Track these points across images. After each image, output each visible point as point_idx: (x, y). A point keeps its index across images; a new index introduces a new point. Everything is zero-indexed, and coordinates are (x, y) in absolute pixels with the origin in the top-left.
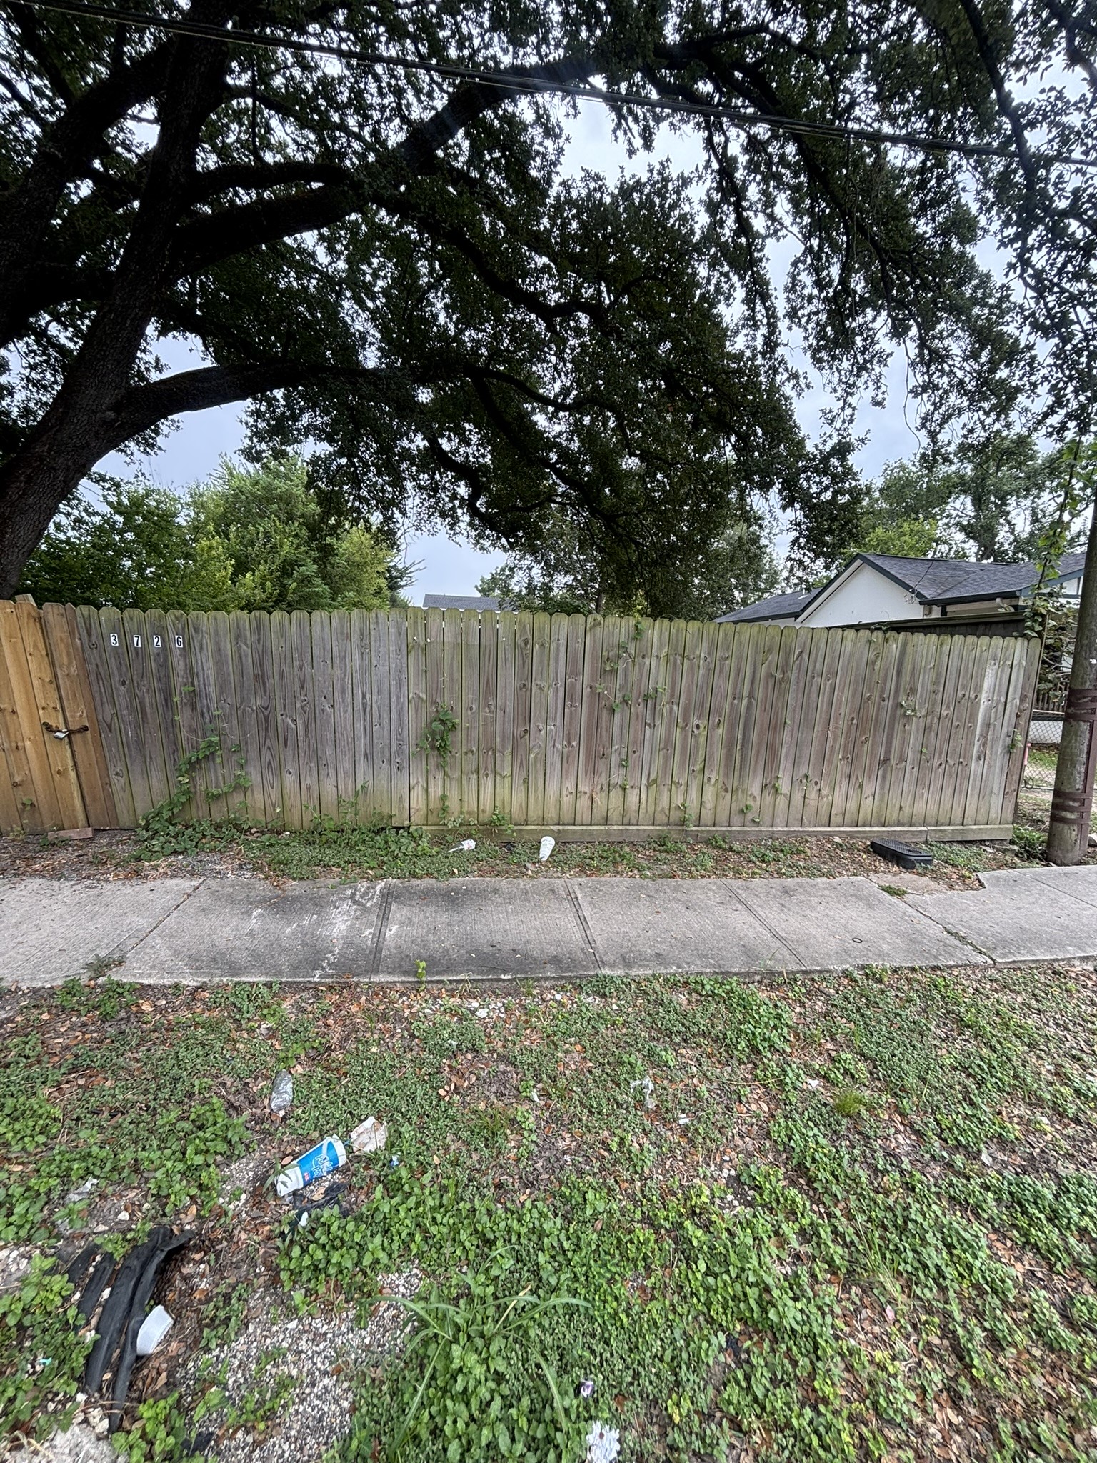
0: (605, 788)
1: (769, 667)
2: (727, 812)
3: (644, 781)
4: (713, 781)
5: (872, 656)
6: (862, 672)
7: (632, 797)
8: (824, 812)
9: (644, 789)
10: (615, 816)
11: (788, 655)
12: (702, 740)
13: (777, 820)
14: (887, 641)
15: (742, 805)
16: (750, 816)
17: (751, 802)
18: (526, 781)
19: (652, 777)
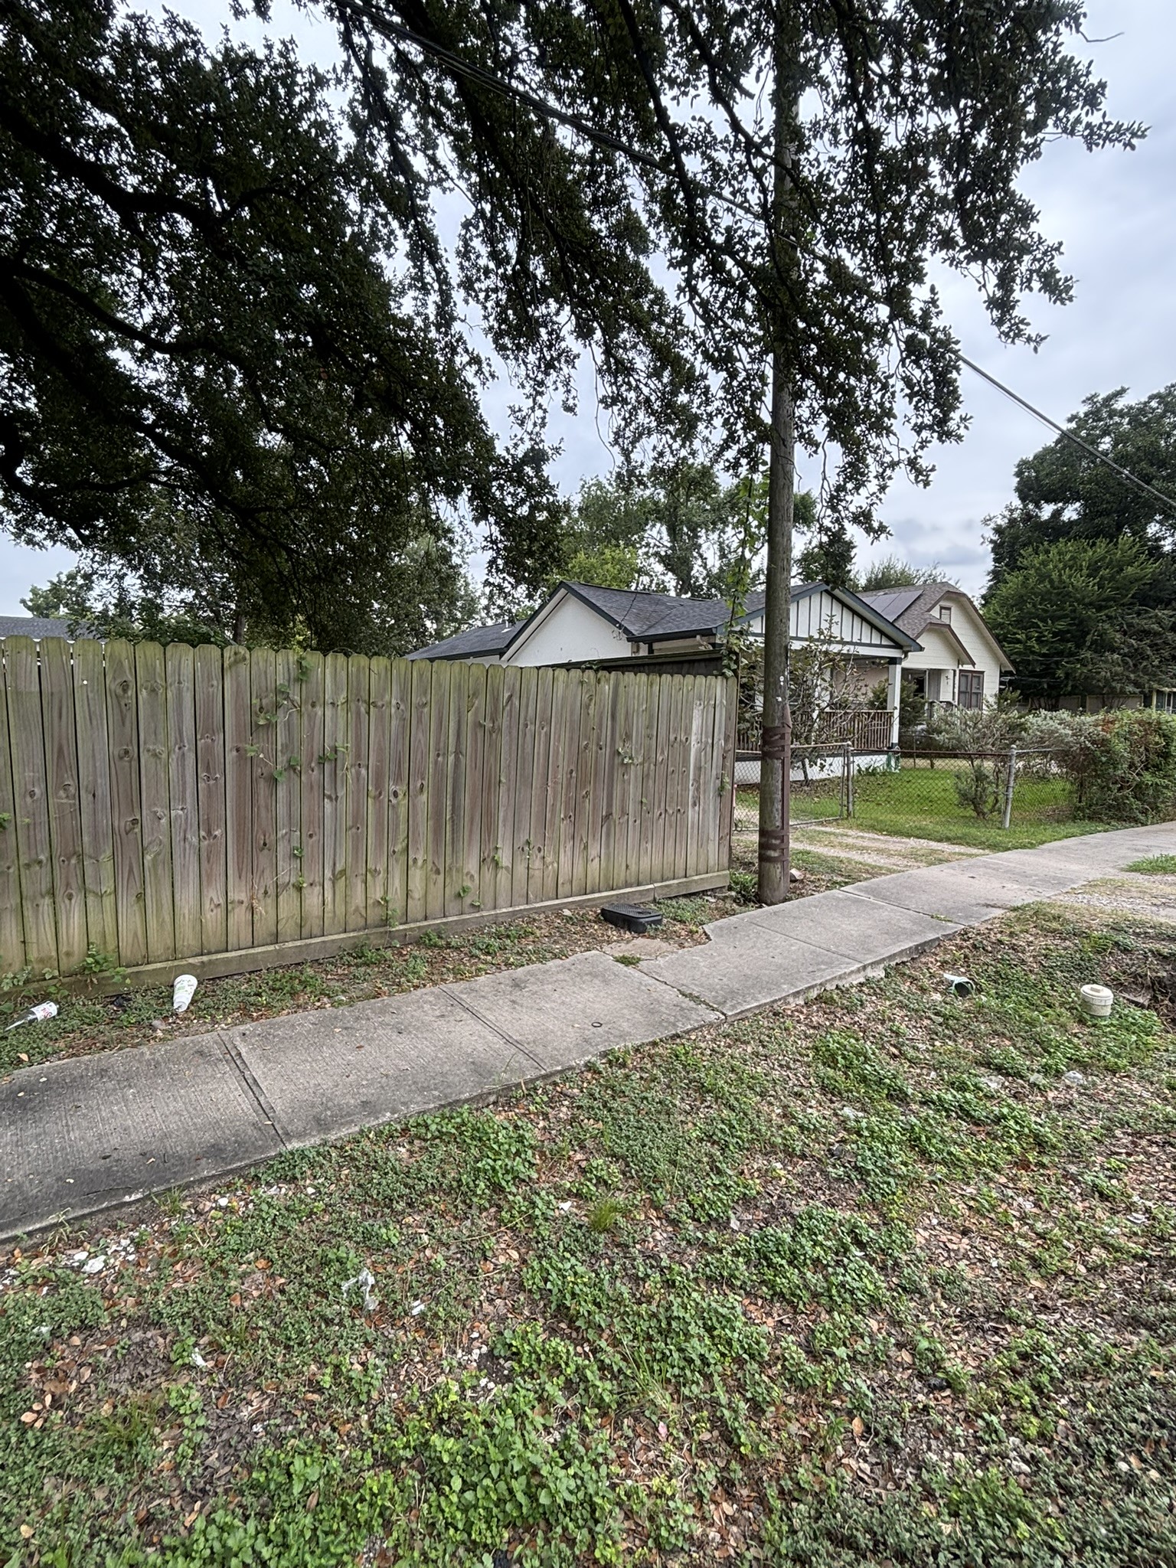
0: (271, 891)
1: (476, 714)
2: (440, 900)
3: (328, 874)
4: (420, 862)
5: (586, 698)
6: (576, 717)
7: (312, 898)
8: (550, 882)
9: (328, 885)
10: (288, 927)
11: (496, 700)
12: (403, 811)
13: (500, 901)
14: (599, 681)
15: (458, 889)
16: (468, 900)
17: (468, 883)
18: (141, 897)
19: (339, 868)
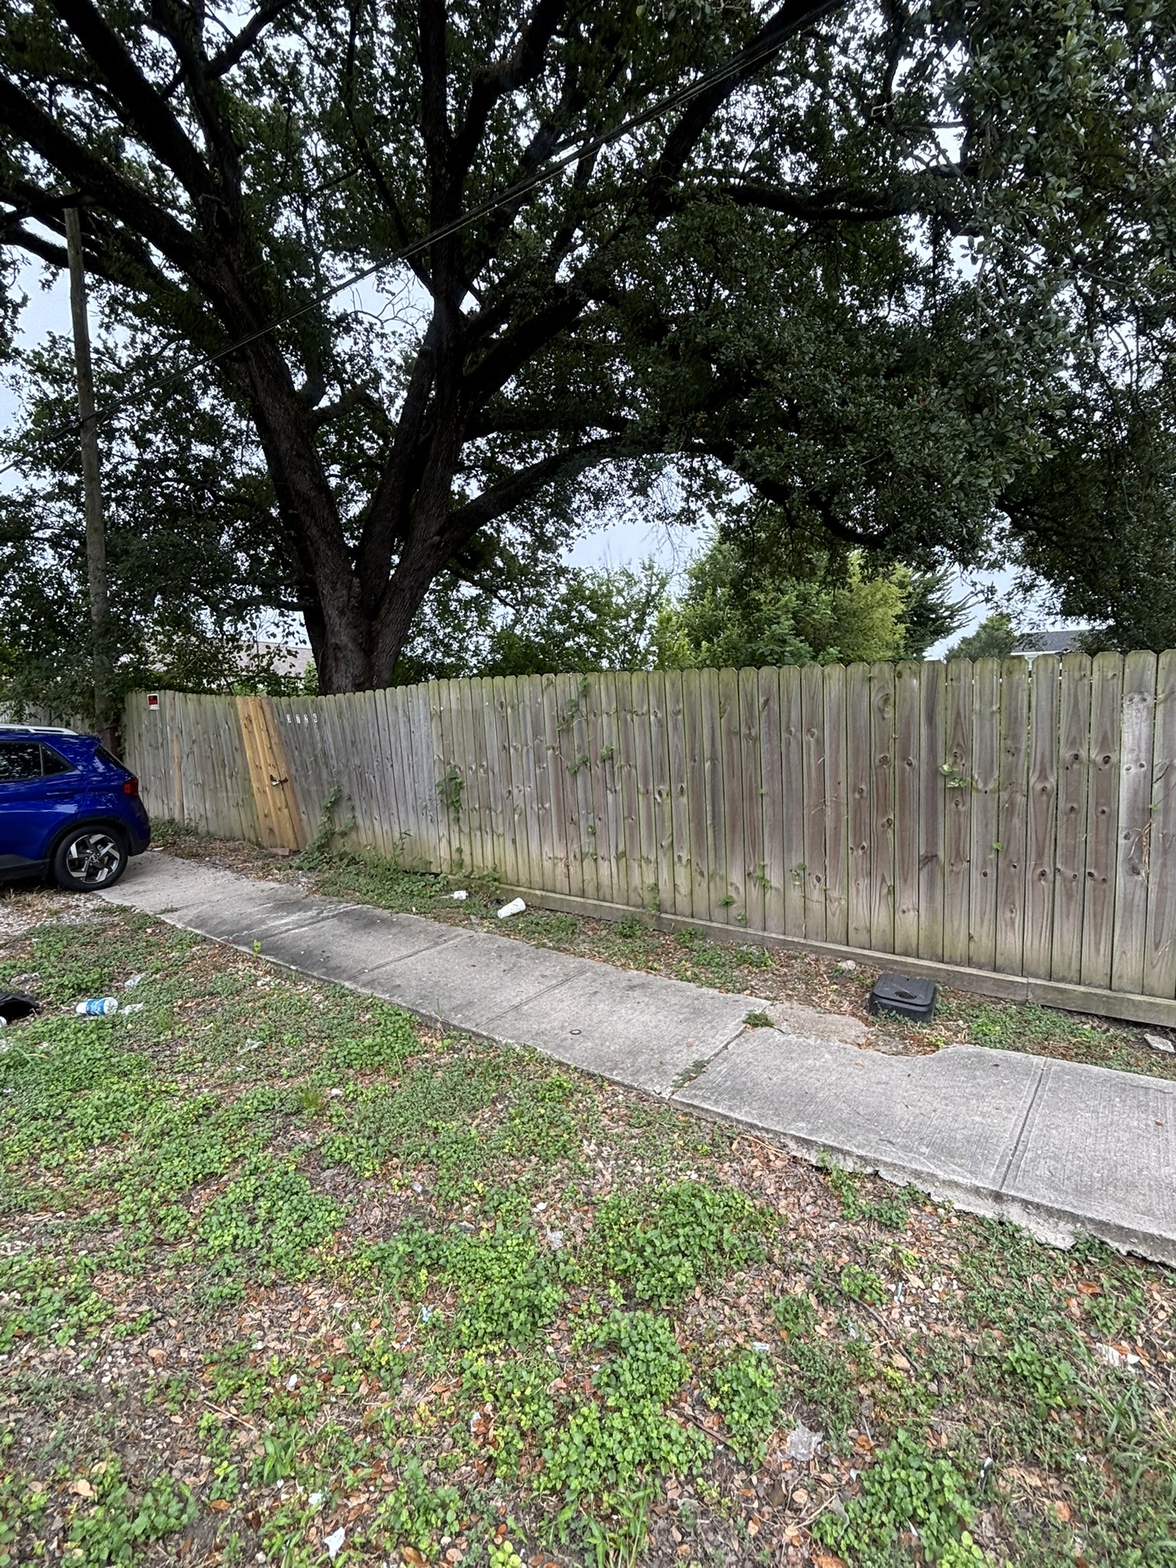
0: (578, 856)
2: (706, 903)
3: (613, 853)
4: (684, 861)
5: (877, 699)
6: (863, 722)
7: (604, 869)
8: (836, 921)
9: (613, 861)
10: (590, 889)
11: (750, 706)
12: (667, 809)
13: (770, 923)
14: (900, 675)
15: (723, 897)
16: (734, 911)
17: (734, 895)
18: (514, 841)
19: (621, 848)
